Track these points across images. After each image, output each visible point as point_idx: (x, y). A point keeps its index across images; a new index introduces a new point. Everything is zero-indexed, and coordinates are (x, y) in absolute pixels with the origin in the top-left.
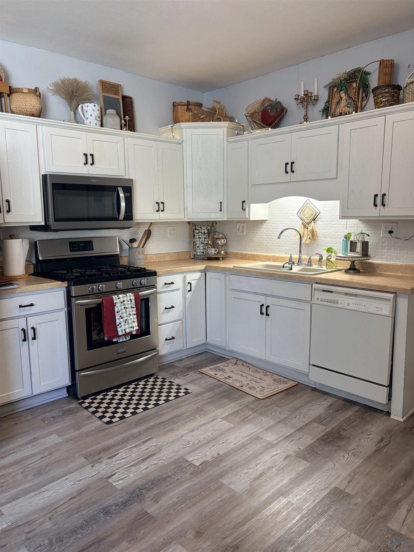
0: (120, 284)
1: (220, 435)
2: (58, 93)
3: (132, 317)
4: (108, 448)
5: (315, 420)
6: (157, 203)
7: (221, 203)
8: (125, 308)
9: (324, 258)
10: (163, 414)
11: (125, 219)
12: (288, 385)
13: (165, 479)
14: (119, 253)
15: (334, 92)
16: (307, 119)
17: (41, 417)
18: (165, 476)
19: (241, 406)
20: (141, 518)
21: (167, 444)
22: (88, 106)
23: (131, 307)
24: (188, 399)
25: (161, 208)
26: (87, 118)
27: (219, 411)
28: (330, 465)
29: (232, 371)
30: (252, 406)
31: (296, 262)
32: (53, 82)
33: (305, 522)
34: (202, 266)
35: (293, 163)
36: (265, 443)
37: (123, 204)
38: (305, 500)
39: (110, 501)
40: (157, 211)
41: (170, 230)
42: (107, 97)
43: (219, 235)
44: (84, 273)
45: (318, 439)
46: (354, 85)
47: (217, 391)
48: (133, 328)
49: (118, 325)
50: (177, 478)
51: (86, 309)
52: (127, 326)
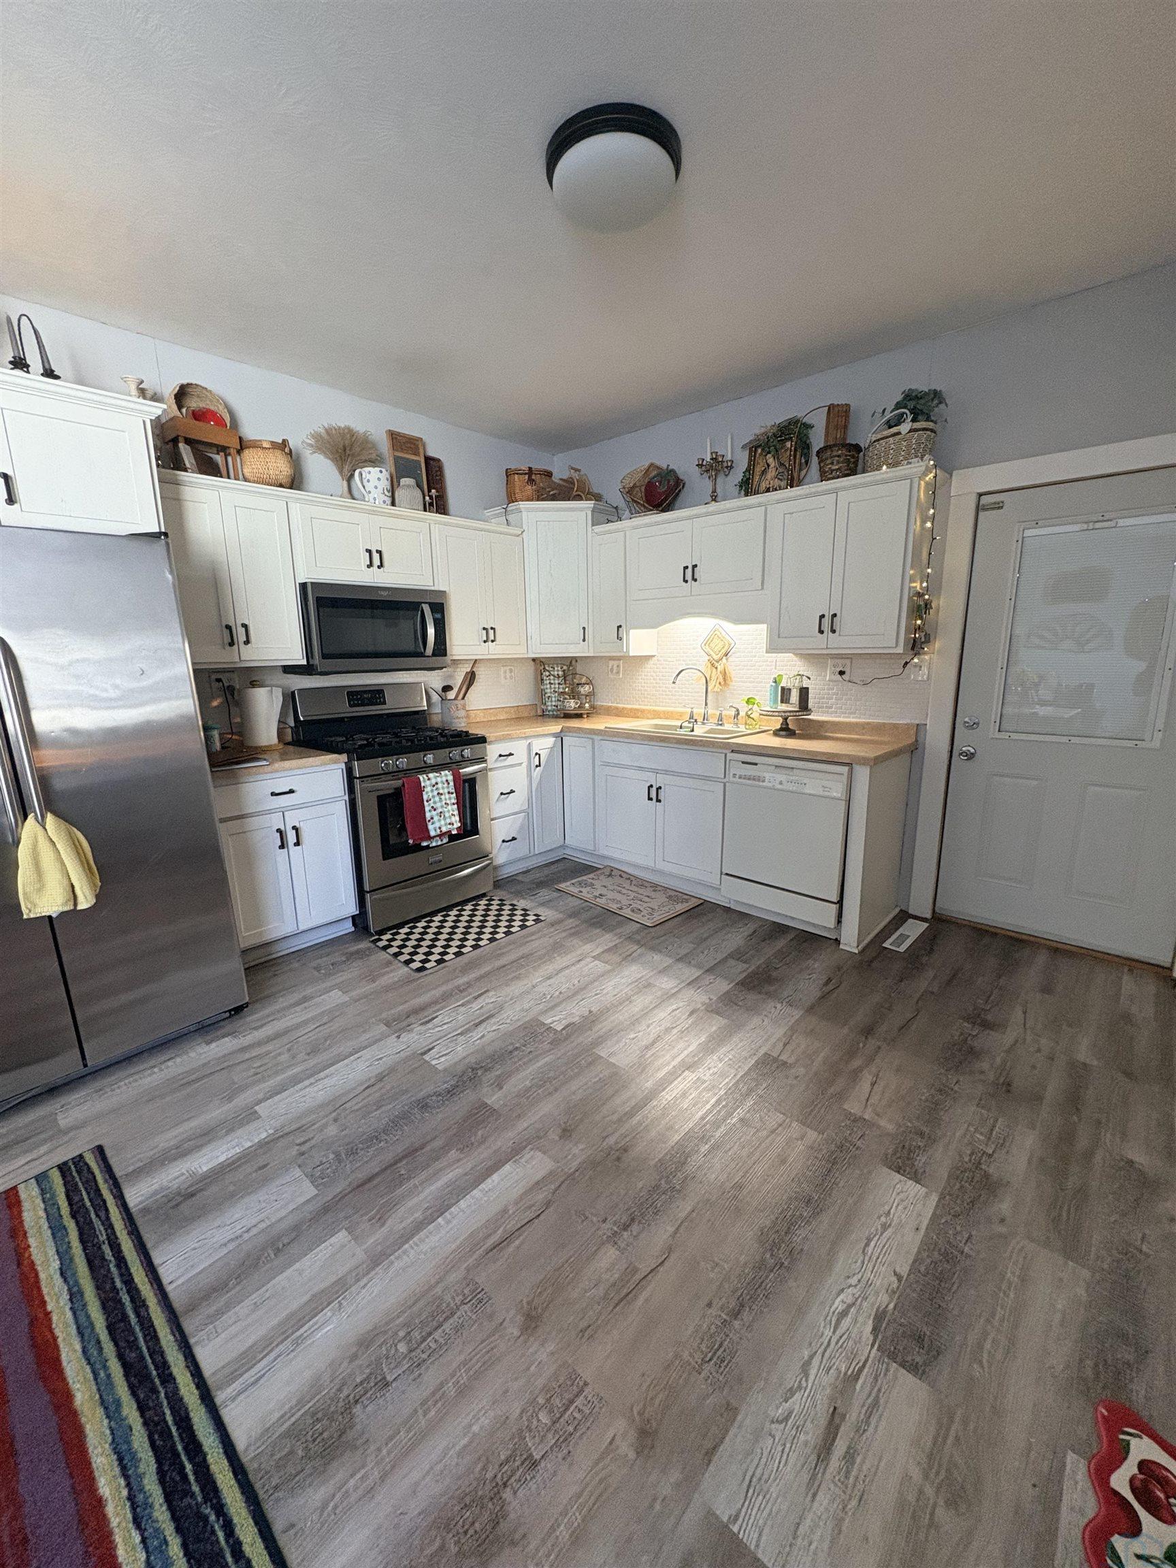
0: (430, 758)
1: (592, 982)
2: (319, 449)
3: (450, 807)
4: (422, 1009)
5: (731, 956)
6: (484, 629)
7: (584, 628)
8: (438, 794)
9: (742, 714)
10: (503, 953)
11: (434, 655)
12: (690, 903)
13: (511, 1052)
14: (426, 708)
15: (757, 455)
16: (716, 497)
17: (314, 964)
18: (511, 1048)
19: (620, 938)
20: (477, 1113)
21: (511, 999)
22: (370, 473)
23: (449, 793)
24: (539, 931)
25: (492, 637)
26: (370, 492)
27: (588, 947)
28: (756, 1021)
29: (605, 887)
30: (638, 937)
31: (700, 720)
32: (313, 432)
33: (724, 1106)
34: (556, 727)
35: (695, 566)
36: (660, 993)
37: (431, 631)
38: (723, 1075)
39: (430, 1089)
40: (485, 642)
41: (505, 672)
42: (401, 458)
43: (581, 679)
44: (374, 739)
45: (737, 984)
46: (788, 444)
47: (585, 916)
48: (453, 824)
49: (429, 821)
50: (529, 1050)
51: (378, 797)
52: (443, 822)
